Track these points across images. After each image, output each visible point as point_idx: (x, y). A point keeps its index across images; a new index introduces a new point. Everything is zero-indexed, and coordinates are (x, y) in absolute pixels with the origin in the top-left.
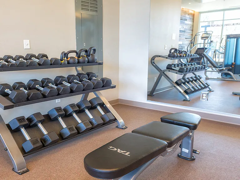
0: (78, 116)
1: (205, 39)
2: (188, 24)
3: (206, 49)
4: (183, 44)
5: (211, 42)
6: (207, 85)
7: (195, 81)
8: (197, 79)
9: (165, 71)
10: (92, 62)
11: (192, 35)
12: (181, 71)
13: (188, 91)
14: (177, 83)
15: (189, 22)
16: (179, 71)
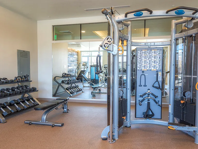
0: (23, 104)
1: (84, 66)
2: (75, 57)
3: (85, 71)
4: (73, 68)
5: (87, 67)
6: (81, 89)
7: (76, 88)
8: (76, 87)
9: (61, 83)
10: (28, 81)
11: (78, 63)
12: (68, 83)
13: (72, 92)
14: (66, 89)
15: (76, 56)
16: (67, 83)
